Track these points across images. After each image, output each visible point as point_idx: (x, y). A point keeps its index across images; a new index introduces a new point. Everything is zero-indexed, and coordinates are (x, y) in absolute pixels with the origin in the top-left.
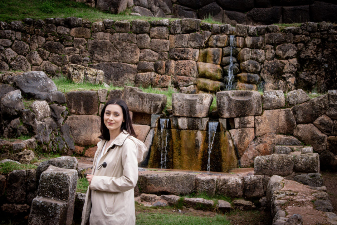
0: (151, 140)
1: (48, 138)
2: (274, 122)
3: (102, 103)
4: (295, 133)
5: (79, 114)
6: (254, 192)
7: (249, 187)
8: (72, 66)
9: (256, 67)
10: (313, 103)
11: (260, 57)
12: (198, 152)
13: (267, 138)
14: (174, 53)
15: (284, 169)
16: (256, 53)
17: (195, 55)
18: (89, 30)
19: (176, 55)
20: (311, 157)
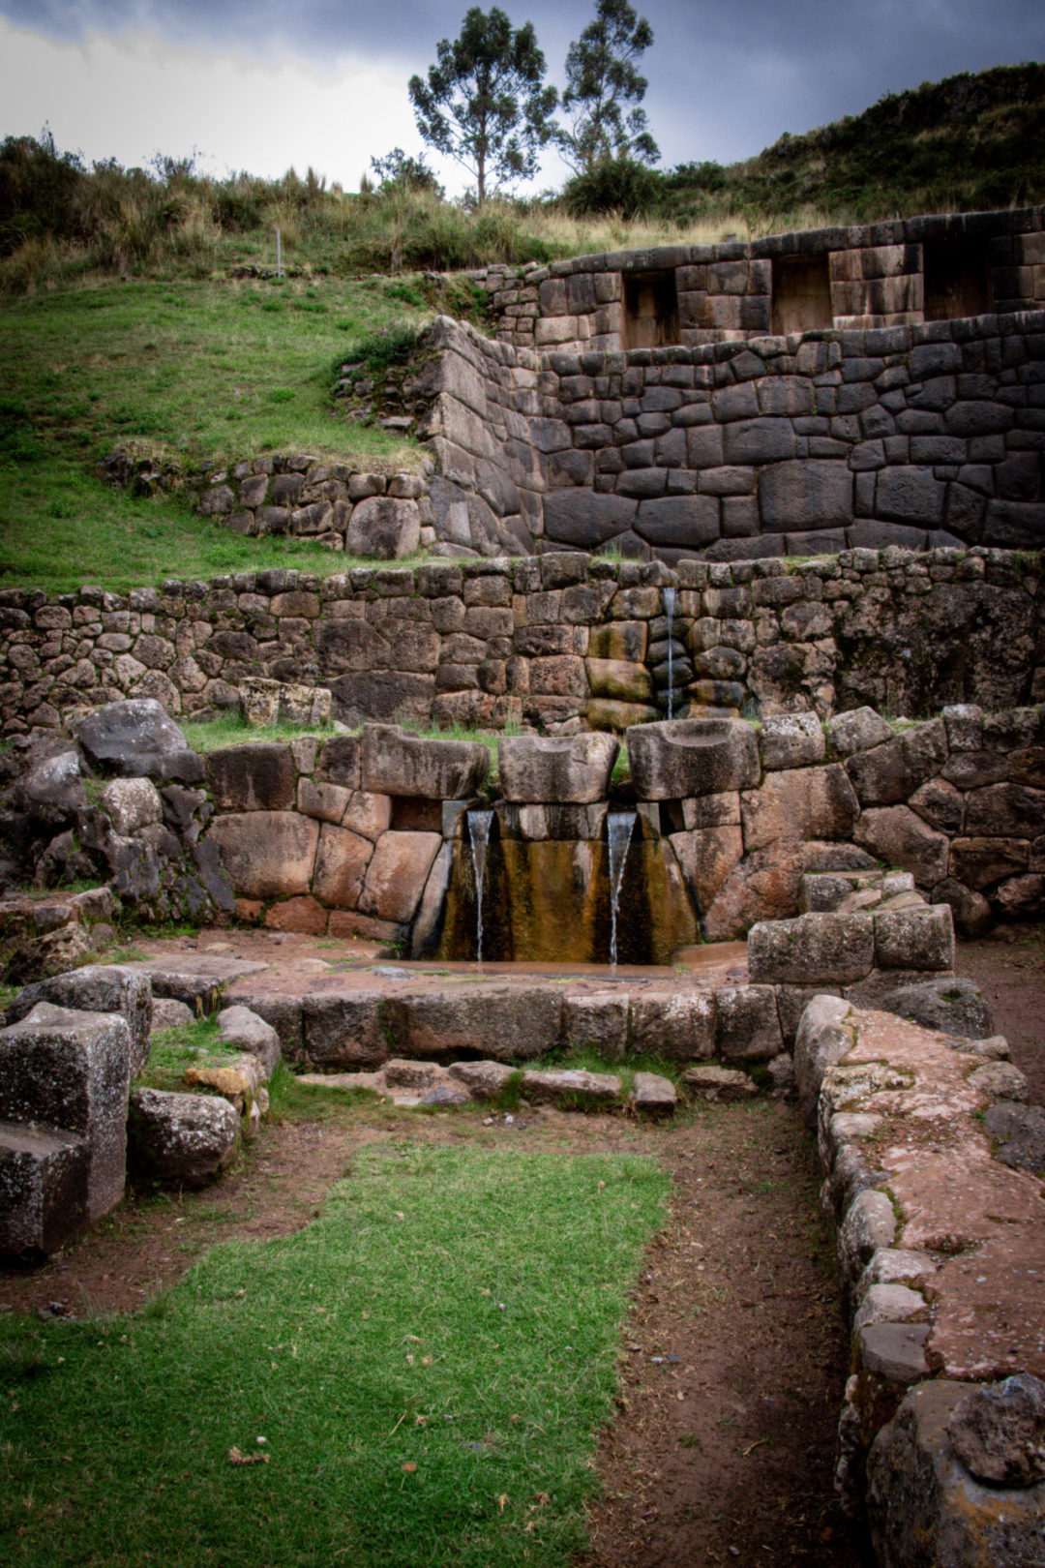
0: (445, 875)
1: (155, 883)
2: (797, 804)
3: (303, 775)
4: (857, 832)
5: (244, 811)
6: (750, 1039)
7: (735, 1027)
8: (247, 682)
9: (735, 664)
10: (904, 747)
11: (744, 637)
12: (582, 901)
13: (779, 852)
14: (526, 640)
15: (843, 960)
16: (731, 629)
17: (579, 642)
18: (313, 597)
19: (531, 643)
20: (927, 916)
